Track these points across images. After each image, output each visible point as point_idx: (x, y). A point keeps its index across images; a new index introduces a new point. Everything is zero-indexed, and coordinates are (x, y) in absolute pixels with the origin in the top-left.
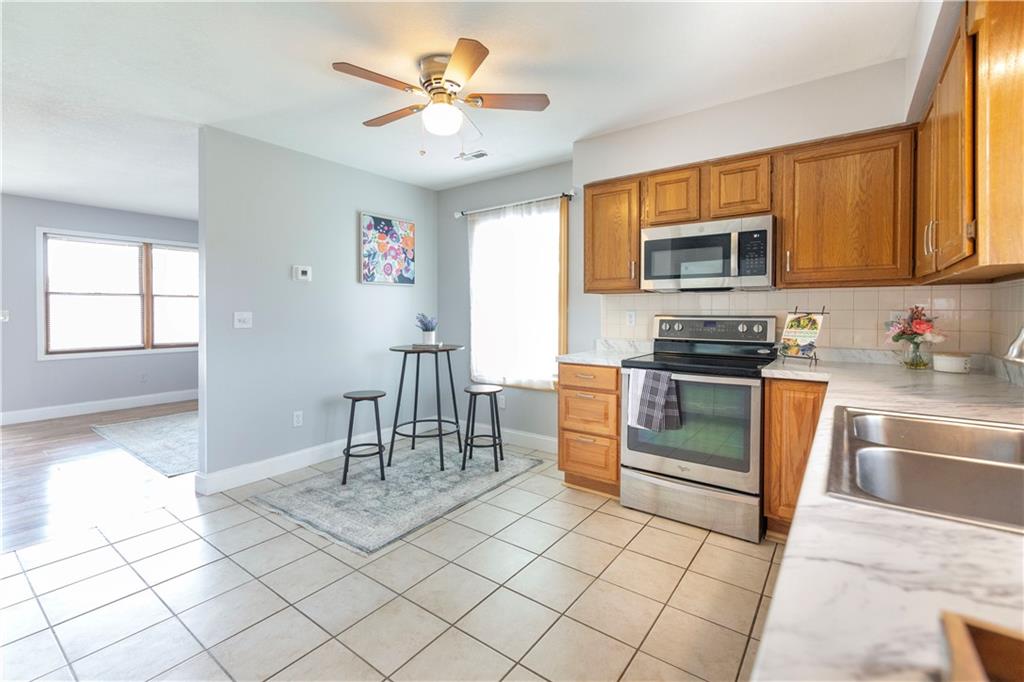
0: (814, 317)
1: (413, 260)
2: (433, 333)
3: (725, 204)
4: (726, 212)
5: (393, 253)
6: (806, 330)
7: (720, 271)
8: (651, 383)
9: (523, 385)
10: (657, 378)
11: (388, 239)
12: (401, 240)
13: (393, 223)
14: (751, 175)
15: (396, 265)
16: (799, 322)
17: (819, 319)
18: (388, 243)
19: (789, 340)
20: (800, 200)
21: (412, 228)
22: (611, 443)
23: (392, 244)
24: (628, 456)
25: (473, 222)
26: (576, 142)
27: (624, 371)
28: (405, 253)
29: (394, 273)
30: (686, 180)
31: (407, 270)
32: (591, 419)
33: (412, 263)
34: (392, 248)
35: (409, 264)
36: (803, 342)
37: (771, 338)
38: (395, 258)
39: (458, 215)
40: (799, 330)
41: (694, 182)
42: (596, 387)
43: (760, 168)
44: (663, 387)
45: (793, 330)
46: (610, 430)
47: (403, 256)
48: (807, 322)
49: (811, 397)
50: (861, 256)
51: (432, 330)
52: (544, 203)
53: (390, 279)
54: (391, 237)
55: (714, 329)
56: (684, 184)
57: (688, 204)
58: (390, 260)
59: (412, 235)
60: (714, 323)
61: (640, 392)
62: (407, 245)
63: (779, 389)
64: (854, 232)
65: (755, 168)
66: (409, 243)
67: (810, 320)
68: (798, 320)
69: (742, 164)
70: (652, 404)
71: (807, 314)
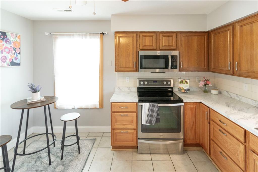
0: (187, 80)
1: (20, 53)
2: (39, 93)
3: (164, 46)
4: (164, 48)
5: (7, 50)
6: (185, 84)
7: (165, 67)
8: (151, 108)
9: (83, 108)
10: (153, 106)
11: (4, 42)
12: (12, 43)
13: (7, 34)
14: (171, 38)
15: (9, 57)
16: (182, 82)
17: (188, 81)
18: (3, 45)
19: (181, 87)
20: (184, 47)
21: (19, 37)
22: (134, 131)
23: (6, 45)
24: (141, 135)
25: (56, 38)
26: (112, 15)
27: (140, 104)
28: (14, 50)
29: (8, 61)
30: (152, 36)
31: (16, 59)
32: (126, 123)
33: (19, 55)
34: (6, 48)
35: (17, 56)
36: (185, 88)
37: (172, 86)
38: (8, 53)
39: (47, 34)
40: (183, 84)
41: (154, 37)
42: (128, 111)
43: (174, 36)
44: (156, 109)
45: (181, 84)
46: (134, 126)
47: (14, 51)
48: (185, 82)
49: (194, 106)
50: (198, 64)
51: (38, 91)
52: (93, 34)
53: (5, 64)
54: (6, 41)
55: (157, 83)
56: (152, 37)
57: (153, 44)
58: (5, 54)
59: (19, 41)
60: (156, 81)
61: (147, 112)
62: (16, 46)
63: (187, 105)
64: (196, 58)
65: (172, 36)
66: (17, 45)
67: (185, 81)
68: (182, 81)
69: (169, 34)
70: (152, 116)
71: (184, 79)
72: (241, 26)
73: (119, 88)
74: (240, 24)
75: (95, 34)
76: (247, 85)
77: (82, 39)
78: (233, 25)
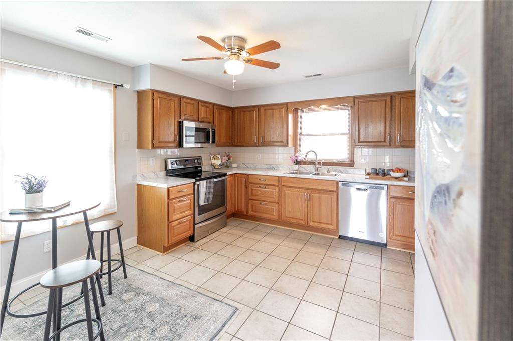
3: (202, 117)
4: (203, 120)
6: (217, 160)
7: (207, 141)
8: (208, 185)
10: (210, 183)
14: (208, 109)
17: (219, 157)
19: (214, 164)
22: (191, 217)
24: (198, 219)
26: (151, 64)
30: (193, 104)
36: (218, 164)
41: (195, 106)
44: (212, 185)
45: (214, 161)
46: (191, 212)
49: (232, 178)
50: (226, 139)
55: (188, 163)
56: (193, 106)
57: (193, 114)
61: (205, 190)
67: (217, 157)
68: (214, 157)
69: (206, 105)
70: (209, 193)
71: (215, 155)
72: (265, 110)
73: (142, 175)
74: (265, 108)
75: (104, 84)
76: (260, 155)
77: (76, 86)
78: (258, 107)
